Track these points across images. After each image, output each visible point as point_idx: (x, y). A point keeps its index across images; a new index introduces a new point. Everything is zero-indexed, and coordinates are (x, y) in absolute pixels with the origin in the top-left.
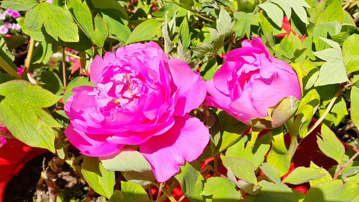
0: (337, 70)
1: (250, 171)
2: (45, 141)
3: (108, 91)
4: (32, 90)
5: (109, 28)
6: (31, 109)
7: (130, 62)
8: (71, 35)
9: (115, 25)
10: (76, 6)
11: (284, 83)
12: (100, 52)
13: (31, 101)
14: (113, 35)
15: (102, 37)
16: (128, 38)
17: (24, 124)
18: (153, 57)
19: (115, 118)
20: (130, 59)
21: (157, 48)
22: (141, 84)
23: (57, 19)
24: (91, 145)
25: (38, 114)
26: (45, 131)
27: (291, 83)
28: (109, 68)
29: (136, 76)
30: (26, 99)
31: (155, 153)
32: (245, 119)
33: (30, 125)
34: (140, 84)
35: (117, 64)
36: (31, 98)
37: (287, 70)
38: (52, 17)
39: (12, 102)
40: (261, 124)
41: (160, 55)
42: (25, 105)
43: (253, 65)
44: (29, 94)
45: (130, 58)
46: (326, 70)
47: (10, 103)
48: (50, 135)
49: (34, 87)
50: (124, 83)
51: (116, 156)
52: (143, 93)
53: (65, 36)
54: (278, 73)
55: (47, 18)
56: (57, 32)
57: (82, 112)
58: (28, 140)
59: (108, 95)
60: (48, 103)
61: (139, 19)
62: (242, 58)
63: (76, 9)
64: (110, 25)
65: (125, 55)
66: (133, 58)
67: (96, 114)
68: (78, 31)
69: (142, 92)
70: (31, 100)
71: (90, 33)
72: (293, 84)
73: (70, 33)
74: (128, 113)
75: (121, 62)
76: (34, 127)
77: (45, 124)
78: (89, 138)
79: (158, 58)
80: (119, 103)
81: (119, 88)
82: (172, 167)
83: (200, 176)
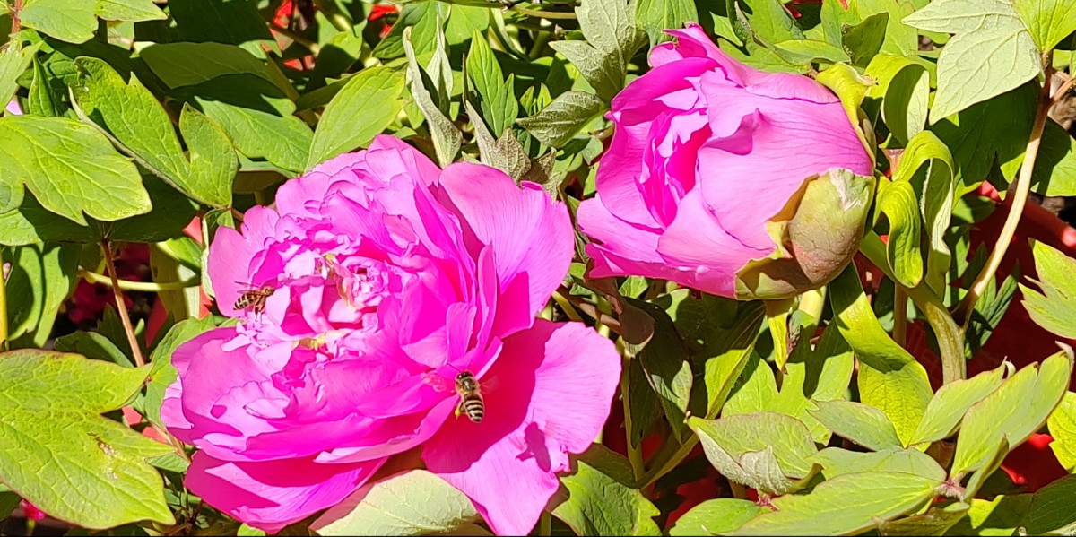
0: (998, 51)
1: (796, 445)
2: (139, 503)
3: (281, 320)
4: (57, 370)
5: (235, 141)
6: (71, 423)
7: (326, 216)
8: (121, 198)
9: (252, 125)
10: (109, 98)
11: (794, 136)
12: (227, 219)
13: (63, 402)
14: (254, 160)
15: (219, 175)
16: (308, 155)
17: (62, 471)
18: (392, 178)
19: (322, 387)
20: (324, 206)
21: (395, 150)
22: (375, 266)
23: (63, 159)
24: (275, 505)
25: (95, 433)
26: (128, 476)
27: (818, 130)
28: (267, 255)
29: (355, 251)
30: (47, 398)
31: (474, 466)
32: (722, 280)
33: (82, 471)
34: (372, 268)
35: (287, 235)
36: (61, 394)
37: (798, 96)
38: (44, 155)
39: (14, 416)
40: (772, 280)
41: (409, 166)
42: (52, 417)
43: (698, 113)
44: (52, 384)
45: (324, 202)
46: (957, 63)
47: (8, 420)
48: (145, 482)
49: (60, 363)
50: (322, 278)
51: (359, 502)
52: (386, 294)
53: (102, 204)
54: (761, 111)
55: (30, 162)
56: (74, 197)
57: (219, 411)
58: (85, 515)
59: (285, 335)
60: (116, 397)
61: (329, 81)
62: (661, 102)
63: (113, 109)
64: (234, 128)
65: (307, 202)
66: (334, 202)
67: (264, 402)
68: (139, 178)
69: (382, 291)
70: (65, 398)
71: (178, 174)
72: (826, 131)
73: (115, 189)
74: (356, 362)
75: (301, 226)
76: (93, 472)
77: (124, 457)
78: (264, 486)
79: (407, 176)
80: (325, 346)
81: (311, 301)
82: (537, 486)
83: (641, 503)
